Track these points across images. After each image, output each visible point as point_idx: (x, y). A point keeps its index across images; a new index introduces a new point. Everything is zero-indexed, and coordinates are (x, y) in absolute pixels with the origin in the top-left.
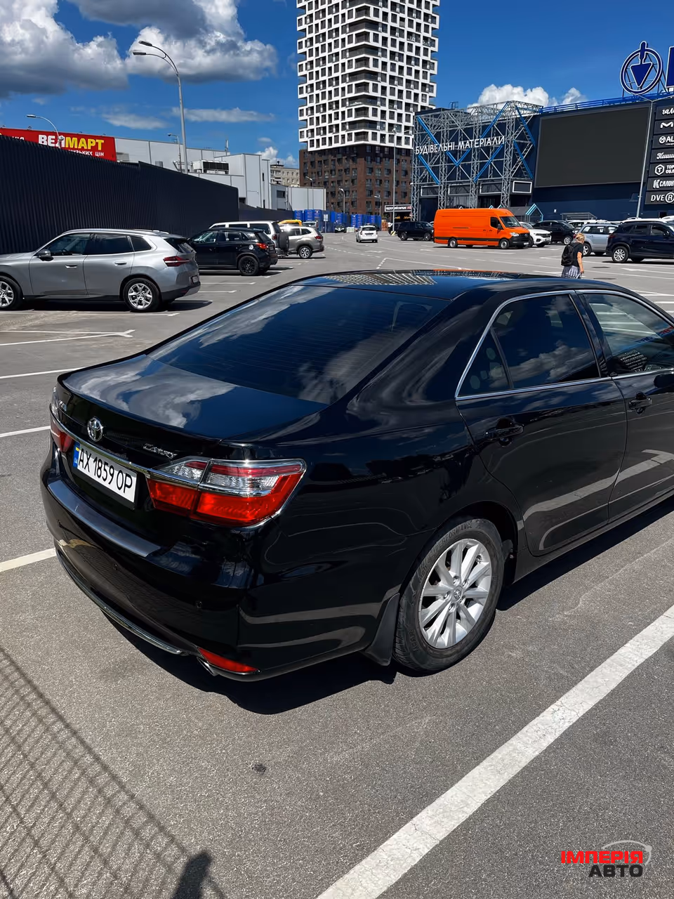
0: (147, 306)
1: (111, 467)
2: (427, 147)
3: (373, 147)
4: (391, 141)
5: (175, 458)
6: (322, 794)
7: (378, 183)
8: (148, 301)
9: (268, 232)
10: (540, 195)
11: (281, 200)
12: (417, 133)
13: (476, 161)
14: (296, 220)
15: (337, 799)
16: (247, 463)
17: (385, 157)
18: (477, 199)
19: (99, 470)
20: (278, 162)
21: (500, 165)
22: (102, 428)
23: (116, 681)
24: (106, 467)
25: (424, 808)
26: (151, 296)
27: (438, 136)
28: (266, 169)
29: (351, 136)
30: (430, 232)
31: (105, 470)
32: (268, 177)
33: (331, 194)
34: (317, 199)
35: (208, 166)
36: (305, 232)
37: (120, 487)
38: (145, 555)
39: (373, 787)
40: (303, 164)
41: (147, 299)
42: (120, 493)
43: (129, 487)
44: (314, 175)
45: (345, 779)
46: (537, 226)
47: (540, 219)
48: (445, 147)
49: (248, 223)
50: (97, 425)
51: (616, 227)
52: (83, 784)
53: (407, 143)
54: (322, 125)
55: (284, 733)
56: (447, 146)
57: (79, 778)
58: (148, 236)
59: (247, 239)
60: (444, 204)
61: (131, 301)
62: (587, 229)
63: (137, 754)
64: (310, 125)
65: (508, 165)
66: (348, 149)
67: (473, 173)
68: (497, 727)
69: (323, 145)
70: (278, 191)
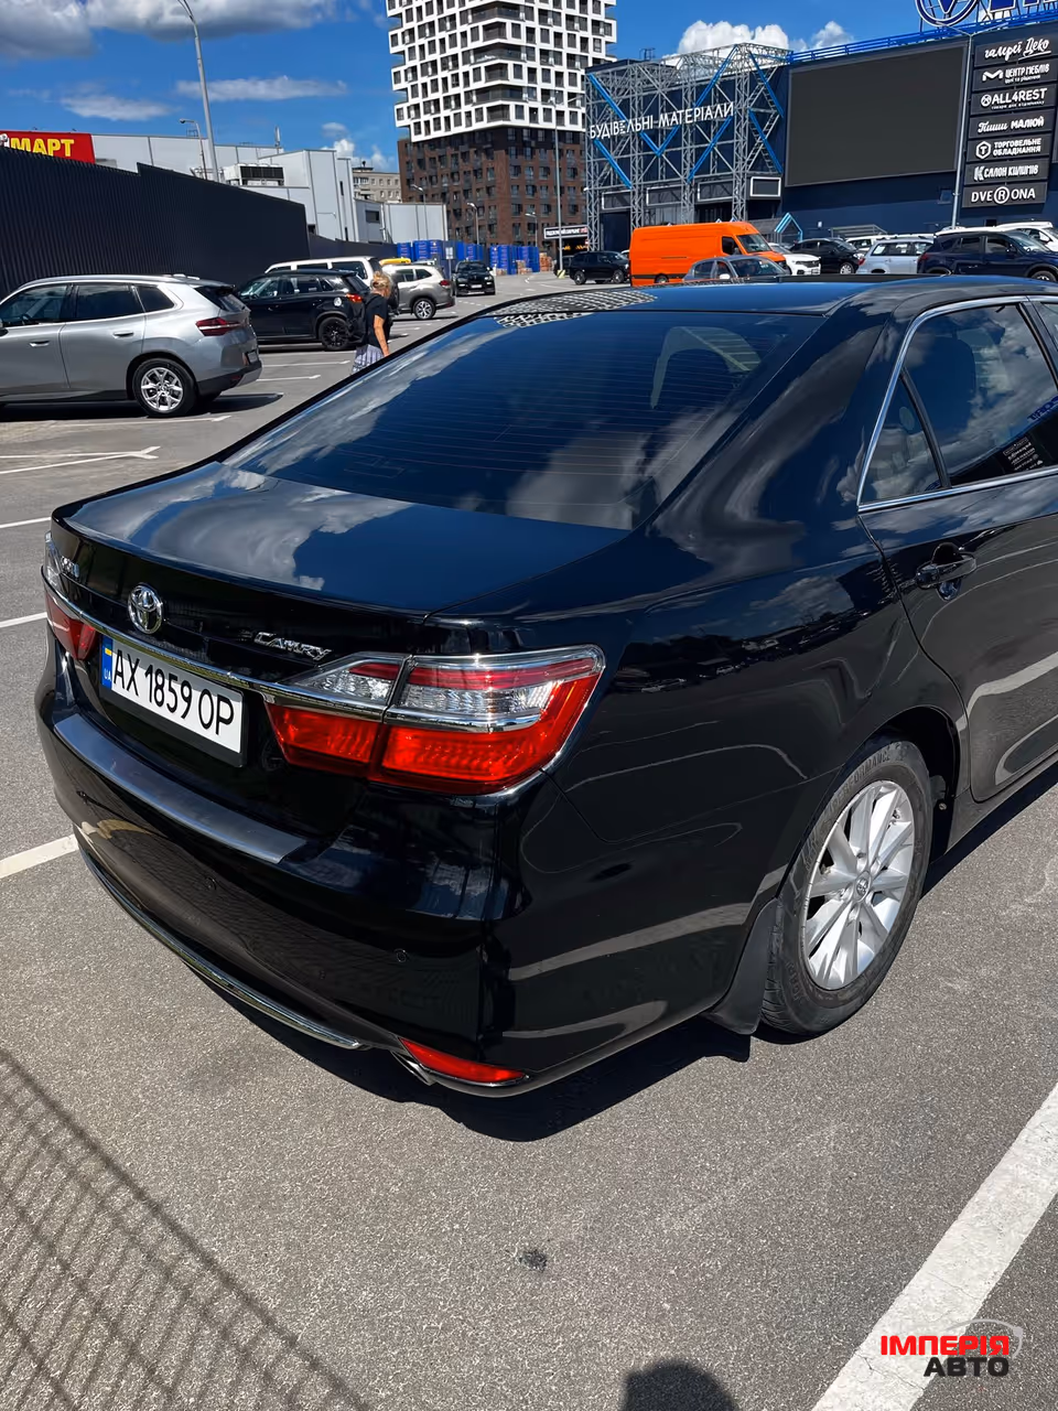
0: (174, 406)
1: (185, 684)
2: (609, 126)
3: (519, 130)
4: (547, 119)
5: (327, 659)
6: (667, 1306)
7: (531, 192)
8: (177, 397)
9: (364, 276)
10: (796, 199)
11: (373, 226)
12: (591, 103)
13: (689, 147)
14: (402, 259)
15: (701, 1316)
16: (477, 661)
17: (539, 145)
18: (693, 210)
19: (159, 692)
20: (364, 163)
21: (728, 151)
22: (159, 605)
23: (222, 1091)
24: (174, 685)
25: (876, 1321)
26: (181, 389)
27: (625, 105)
28: (345, 175)
29: (482, 113)
30: (622, 268)
31: (171, 690)
32: (350, 189)
33: (454, 214)
34: (432, 222)
35: (248, 173)
36: (423, 275)
37: (206, 722)
38: (276, 859)
39: (765, 1285)
40: (405, 164)
41: (174, 394)
42: (209, 734)
43: (228, 722)
44: (424, 182)
45: (704, 1270)
46: (796, 249)
47: (797, 238)
48: (637, 124)
49: (329, 262)
50: (150, 600)
51: (928, 244)
52: (189, 1320)
53: (573, 121)
54: (432, 96)
55: (566, 1179)
56: (641, 122)
57: (180, 1307)
58: (166, 285)
59: (329, 287)
60: (640, 222)
61: (147, 399)
62: (880, 250)
63: (288, 1246)
64: (413, 97)
65: (741, 151)
66: (477, 135)
67: (685, 167)
68: (968, 1137)
69: (435, 129)
70: (367, 212)
